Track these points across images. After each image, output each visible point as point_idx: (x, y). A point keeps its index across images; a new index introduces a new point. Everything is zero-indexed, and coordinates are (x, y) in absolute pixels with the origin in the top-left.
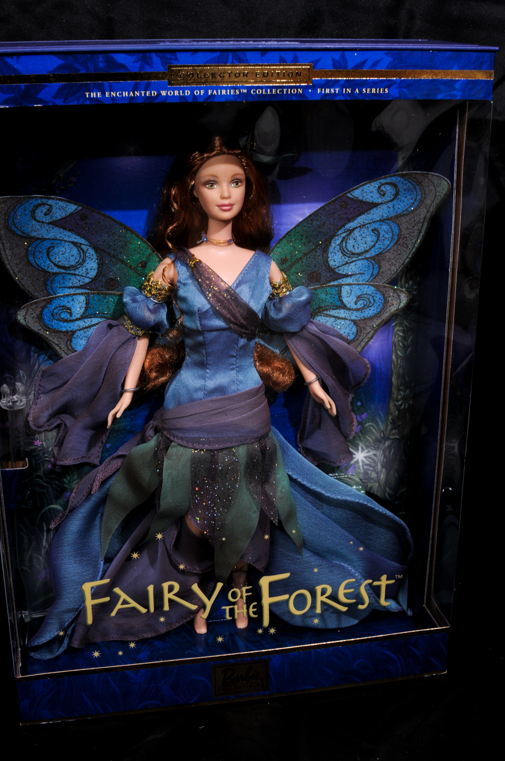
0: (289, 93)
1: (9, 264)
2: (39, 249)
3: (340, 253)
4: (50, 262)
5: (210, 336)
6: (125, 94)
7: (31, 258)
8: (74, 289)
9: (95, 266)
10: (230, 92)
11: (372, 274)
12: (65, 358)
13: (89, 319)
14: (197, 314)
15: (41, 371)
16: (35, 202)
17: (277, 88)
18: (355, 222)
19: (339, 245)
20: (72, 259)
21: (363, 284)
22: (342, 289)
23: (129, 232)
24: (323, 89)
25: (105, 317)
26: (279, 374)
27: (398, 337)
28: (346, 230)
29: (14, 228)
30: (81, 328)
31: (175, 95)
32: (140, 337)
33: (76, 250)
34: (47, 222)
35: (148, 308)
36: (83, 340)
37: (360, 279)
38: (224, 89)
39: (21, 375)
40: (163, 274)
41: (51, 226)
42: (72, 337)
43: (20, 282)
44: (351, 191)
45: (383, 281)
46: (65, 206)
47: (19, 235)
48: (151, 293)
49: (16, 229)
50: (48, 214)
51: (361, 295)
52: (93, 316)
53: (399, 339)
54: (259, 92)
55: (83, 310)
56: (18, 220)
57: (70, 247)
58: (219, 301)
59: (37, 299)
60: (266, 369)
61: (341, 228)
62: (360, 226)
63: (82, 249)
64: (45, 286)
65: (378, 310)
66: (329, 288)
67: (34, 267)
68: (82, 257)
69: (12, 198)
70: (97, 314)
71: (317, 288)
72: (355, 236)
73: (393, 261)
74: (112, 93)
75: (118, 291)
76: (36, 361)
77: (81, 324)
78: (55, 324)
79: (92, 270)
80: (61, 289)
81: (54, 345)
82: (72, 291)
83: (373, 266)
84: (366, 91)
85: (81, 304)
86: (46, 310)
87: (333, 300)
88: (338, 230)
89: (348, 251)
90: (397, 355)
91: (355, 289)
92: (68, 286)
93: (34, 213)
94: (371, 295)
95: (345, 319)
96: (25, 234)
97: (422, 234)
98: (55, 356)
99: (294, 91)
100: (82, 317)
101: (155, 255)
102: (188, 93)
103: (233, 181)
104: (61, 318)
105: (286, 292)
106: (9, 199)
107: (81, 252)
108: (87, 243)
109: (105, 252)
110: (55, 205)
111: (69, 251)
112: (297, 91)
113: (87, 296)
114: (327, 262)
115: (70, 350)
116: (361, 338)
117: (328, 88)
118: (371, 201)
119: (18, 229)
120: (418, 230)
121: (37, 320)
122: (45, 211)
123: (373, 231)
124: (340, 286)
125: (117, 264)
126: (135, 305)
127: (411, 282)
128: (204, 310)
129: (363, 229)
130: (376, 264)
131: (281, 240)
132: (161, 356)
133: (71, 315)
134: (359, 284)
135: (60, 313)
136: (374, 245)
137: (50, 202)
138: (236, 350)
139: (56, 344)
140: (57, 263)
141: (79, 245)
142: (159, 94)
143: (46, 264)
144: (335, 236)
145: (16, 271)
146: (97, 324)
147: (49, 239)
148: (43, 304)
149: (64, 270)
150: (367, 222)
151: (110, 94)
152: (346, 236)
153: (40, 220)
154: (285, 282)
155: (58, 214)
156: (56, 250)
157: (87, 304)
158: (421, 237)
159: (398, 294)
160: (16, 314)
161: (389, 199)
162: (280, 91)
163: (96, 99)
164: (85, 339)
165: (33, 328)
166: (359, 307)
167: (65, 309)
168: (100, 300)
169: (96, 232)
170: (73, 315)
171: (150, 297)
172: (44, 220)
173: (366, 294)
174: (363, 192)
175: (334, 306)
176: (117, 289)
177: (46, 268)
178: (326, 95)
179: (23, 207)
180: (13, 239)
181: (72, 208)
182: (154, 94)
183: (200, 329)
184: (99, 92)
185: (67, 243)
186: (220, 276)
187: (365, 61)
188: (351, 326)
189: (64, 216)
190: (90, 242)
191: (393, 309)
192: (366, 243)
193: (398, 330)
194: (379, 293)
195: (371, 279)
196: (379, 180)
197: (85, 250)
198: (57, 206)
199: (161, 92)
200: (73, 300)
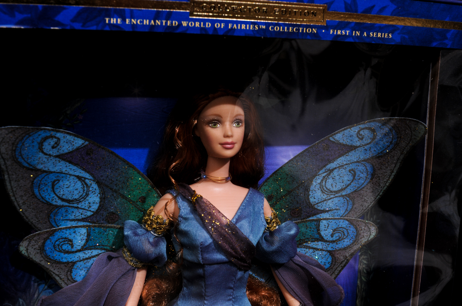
0: (305, 32)
1: (14, 196)
2: (45, 182)
3: (320, 191)
4: (54, 195)
5: (209, 269)
6: (146, 22)
7: (36, 191)
8: (76, 222)
9: (97, 200)
10: (250, 27)
11: (346, 210)
12: (65, 288)
13: (90, 251)
14: (199, 248)
15: (41, 300)
16: (43, 134)
17: (294, 26)
18: (335, 163)
19: (320, 184)
20: (76, 192)
21: (338, 219)
22: (321, 223)
23: (131, 169)
24: (335, 31)
25: (104, 249)
26: (267, 302)
27: (363, 265)
28: (326, 170)
29: (20, 160)
30: (81, 259)
31: (196, 26)
32: (139, 269)
33: (81, 184)
34: (54, 155)
35: (149, 242)
36: (83, 271)
37: (336, 214)
38: (244, 24)
39: (21, 303)
40: (166, 209)
41: (58, 159)
42: (72, 268)
43: (24, 214)
44: (333, 135)
45: (355, 216)
46: (72, 140)
47: (26, 168)
48: (151, 227)
49: (22, 161)
50: (56, 147)
51: (337, 228)
52: (93, 248)
53: (364, 266)
54: (277, 29)
55: (84, 241)
56: (25, 151)
57: (75, 181)
58: (221, 235)
59: (40, 231)
60: (254, 298)
61: (322, 169)
62: (339, 167)
63: (86, 184)
64: (49, 218)
65: (351, 241)
66: (309, 223)
67: (39, 200)
68: (85, 191)
69: (20, 128)
70: (96, 246)
71: (298, 222)
72: (333, 176)
73: (366, 198)
74: (133, 20)
75: (118, 224)
76: (36, 290)
77: (81, 255)
78: (57, 256)
79: (94, 204)
80: (63, 222)
81: (54, 275)
82: (74, 224)
83: (348, 203)
84: (373, 34)
85: (82, 236)
86: (48, 242)
87: (312, 233)
88: (319, 170)
89: (327, 189)
90: (361, 280)
91: (332, 223)
92: (71, 219)
93: (42, 145)
94: (345, 228)
95: (322, 250)
96: (31, 166)
97: (393, 174)
98: (55, 286)
99: (309, 30)
100: (83, 249)
101: (154, 191)
102: (208, 25)
103: (235, 121)
104: (62, 249)
105: (275, 227)
106: (17, 128)
107: (85, 186)
108: (91, 177)
109: (107, 186)
110: (62, 138)
111: (73, 185)
112: (312, 30)
113: (89, 228)
114: (308, 199)
115: (69, 280)
116: (335, 267)
117: (339, 30)
118: (350, 145)
119: (25, 161)
120: (391, 170)
121: (39, 251)
122: (52, 143)
123: (350, 171)
124: (319, 221)
125: (118, 198)
126: (137, 238)
127: (375, 217)
128: (206, 244)
129: (341, 169)
130: (350, 201)
131: (268, 178)
132: (158, 287)
133: (72, 247)
134: (335, 219)
135: (62, 245)
136: (350, 184)
137: (58, 135)
138: (234, 282)
139: (56, 275)
140: (61, 196)
141: (83, 179)
142: (180, 24)
143: (50, 197)
144: (316, 176)
145: (20, 203)
146: (97, 255)
147: (54, 172)
148: (46, 236)
149: (68, 203)
150: (345, 163)
151: (131, 21)
152: (326, 176)
153: (47, 153)
154: (276, 216)
155: (66, 148)
156: (61, 183)
157: (89, 235)
158: (392, 177)
159: (368, 227)
160: (18, 245)
161: (366, 142)
162: (296, 30)
163: (116, 25)
164: (85, 269)
165: (34, 259)
166: (334, 239)
167: (66, 241)
168: (101, 233)
169: (100, 167)
170: (75, 247)
171: (150, 231)
172: (51, 153)
173: (341, 227)
174: (343, 136)
175: (313, 239)
176: (117, 223)
177: (50, 201)
178: (337, 36)
179: (31, 138)
180: (19, 171)
181: (79, 142)
182: (175, 23)
183: (201, 262)
184: (119, 18)
185: (72, 177)
186: (221, 211)
187: (373, 7)
188: (327, 256)
189: (71, 150)
190: (94, 177)
191: (364, 241)
192: (343, 182)
193: (363, 259)
194: (352, 226)
195: (345, 214)
196: (359, 125)
197: (89, 185)
198: (65, 140)
199: (183, 22)
200: (75, 232)
